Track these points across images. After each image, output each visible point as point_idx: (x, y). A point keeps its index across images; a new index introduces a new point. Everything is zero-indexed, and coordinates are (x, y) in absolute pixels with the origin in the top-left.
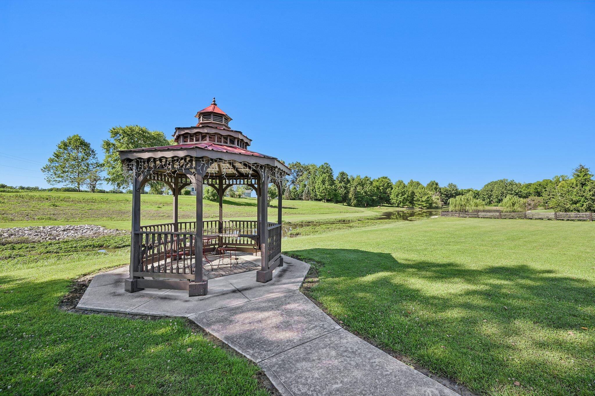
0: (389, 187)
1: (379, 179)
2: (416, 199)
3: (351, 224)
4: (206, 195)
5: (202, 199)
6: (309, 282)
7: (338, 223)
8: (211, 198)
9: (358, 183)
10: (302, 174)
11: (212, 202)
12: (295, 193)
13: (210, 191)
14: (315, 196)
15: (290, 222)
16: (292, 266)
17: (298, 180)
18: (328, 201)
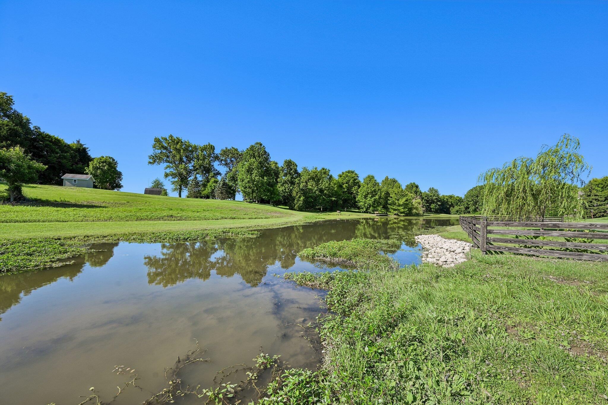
0: (355, 185)
1: (343, 173)
2: (390, 201)
9: (310, 177)
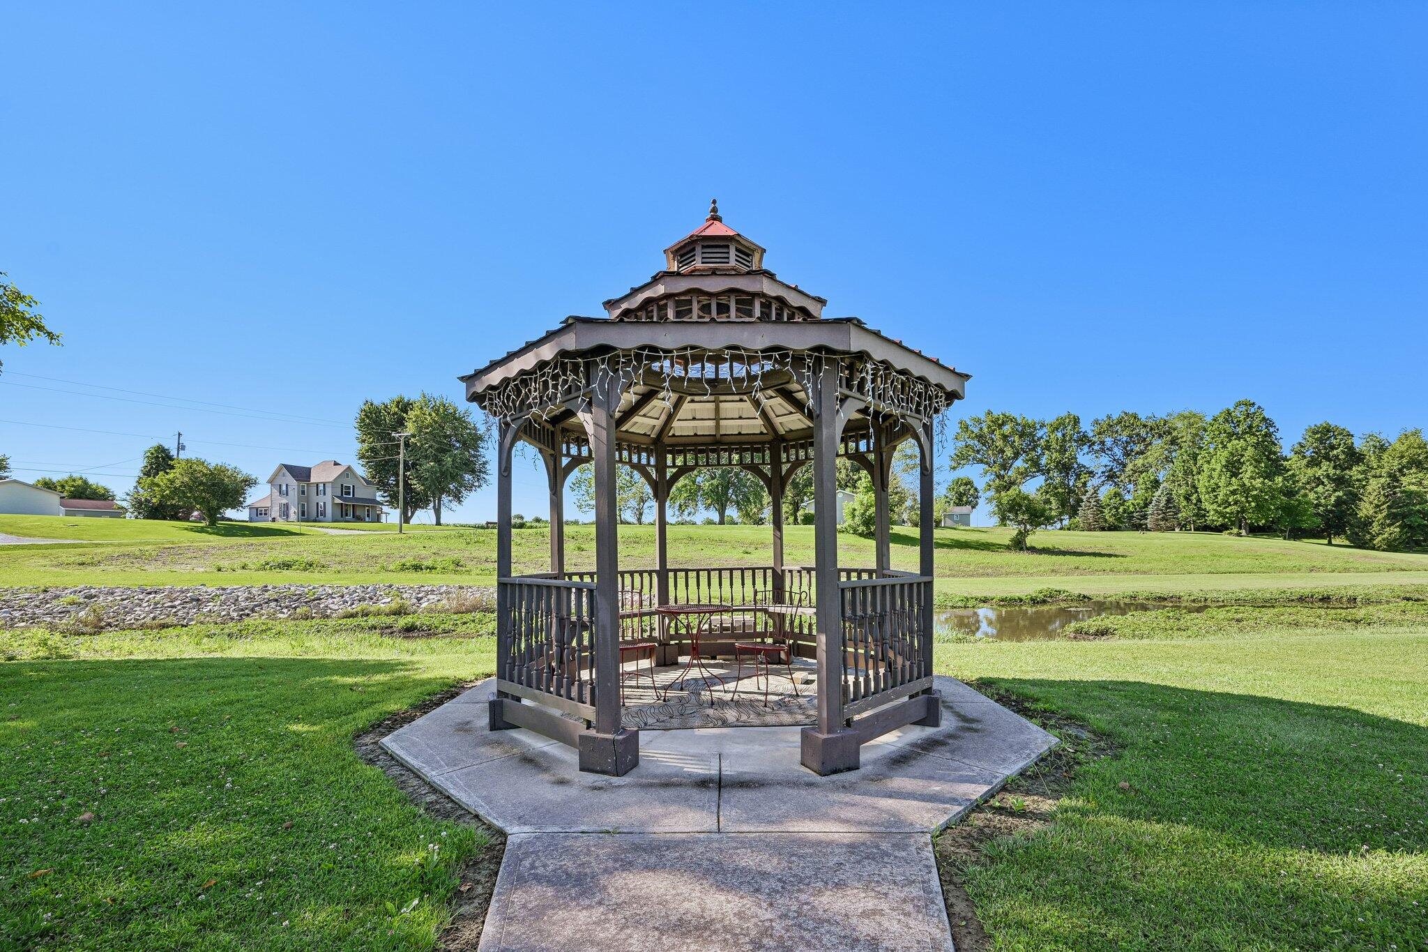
3: (1361, 613)
4: (850, 522)
5: (834, 531)
6: (1000, 810)
7: (1294, 604)
8: (861, 529)
9: (1405, 461)
10: (1142, 447)
11: (862, 539)
12: (1117, 509)
13: (857, 513)
14: (1197, 515)
15: (1086, 593)
16: (976, 731)
17: (1130, 466)
18: (1255, 530)
